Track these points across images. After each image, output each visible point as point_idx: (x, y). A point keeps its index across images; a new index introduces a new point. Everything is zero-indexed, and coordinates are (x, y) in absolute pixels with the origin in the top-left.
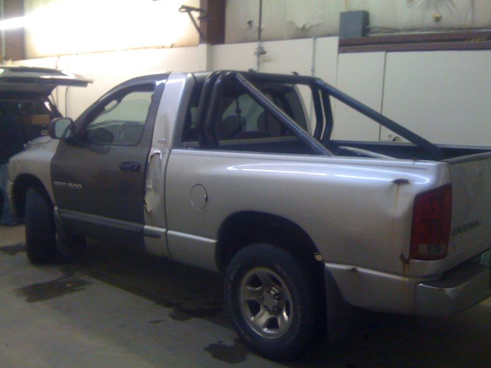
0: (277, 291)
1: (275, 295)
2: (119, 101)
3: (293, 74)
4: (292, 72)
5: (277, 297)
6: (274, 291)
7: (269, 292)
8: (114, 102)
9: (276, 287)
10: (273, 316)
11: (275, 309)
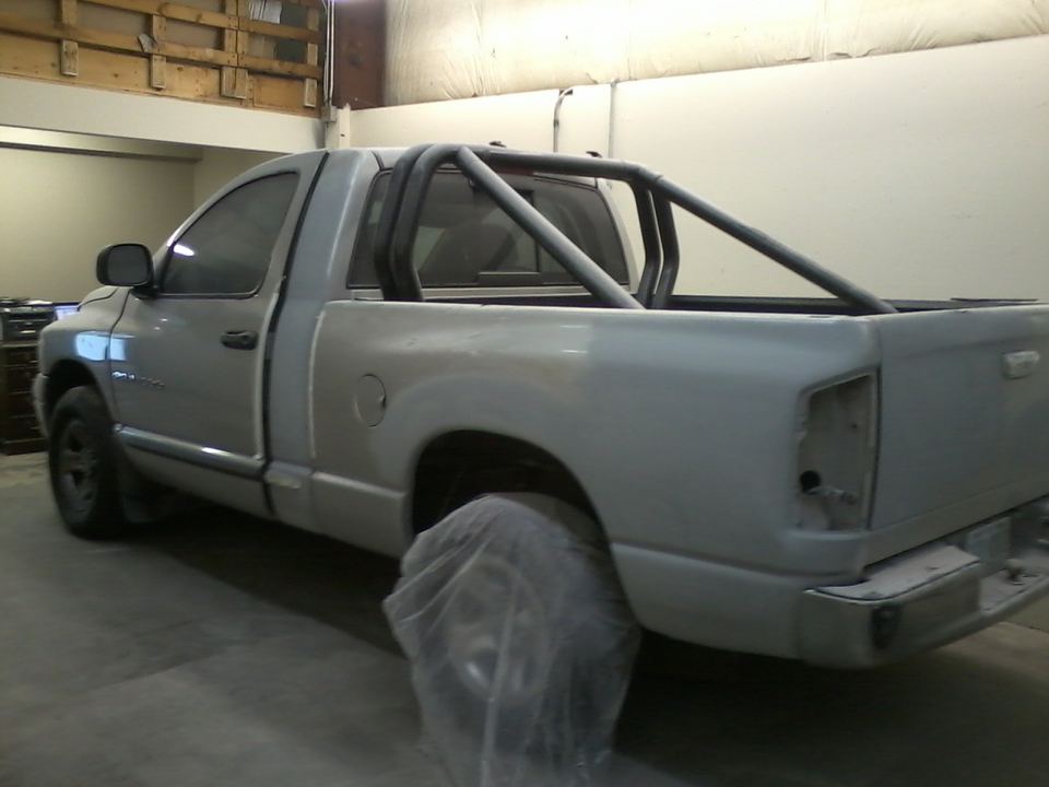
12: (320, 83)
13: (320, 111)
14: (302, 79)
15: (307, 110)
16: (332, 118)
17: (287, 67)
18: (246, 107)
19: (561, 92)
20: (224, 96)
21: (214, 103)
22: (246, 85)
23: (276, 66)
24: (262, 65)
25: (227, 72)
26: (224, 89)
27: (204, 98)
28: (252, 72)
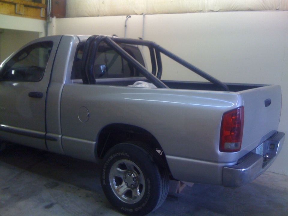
0: (136, 176)
1: (134, 178)
2: (28, 53)
3: (139, 39)
4: (139, 38)
5: (135, 179)
6: (134, 175)
7: (131, 175)
8: (26, 54)
9: (135, 173)
10: (130, 189)
11: (133, 186)
12: (46, 9)
13: (46, 18)
14: (40, 8)
15: (42, 18)
16: (50, 21)
17: (36, 4)
18: (23, 17)
19: (127, 16)
20: (16, 13)
21: (13, 15)
22: (23, 10)
23: (33, 4)
24: (29, 3)
25: (18, 6)
26: (16, 12)
27: (10, 14)
28: (26, 6)
